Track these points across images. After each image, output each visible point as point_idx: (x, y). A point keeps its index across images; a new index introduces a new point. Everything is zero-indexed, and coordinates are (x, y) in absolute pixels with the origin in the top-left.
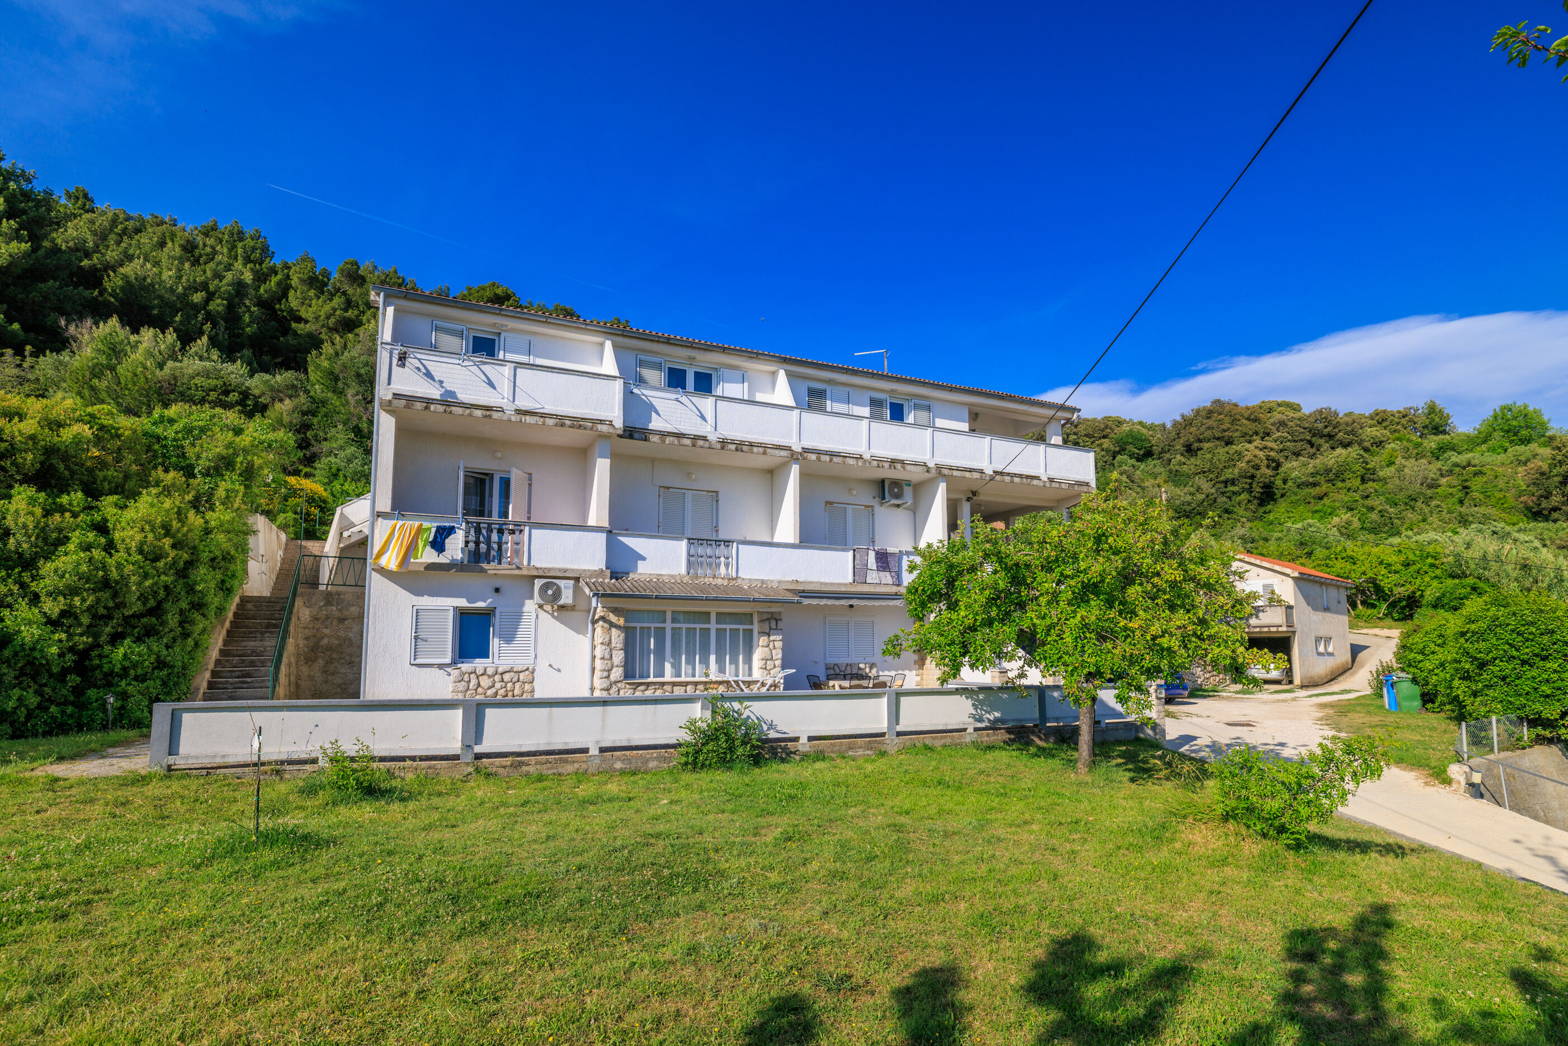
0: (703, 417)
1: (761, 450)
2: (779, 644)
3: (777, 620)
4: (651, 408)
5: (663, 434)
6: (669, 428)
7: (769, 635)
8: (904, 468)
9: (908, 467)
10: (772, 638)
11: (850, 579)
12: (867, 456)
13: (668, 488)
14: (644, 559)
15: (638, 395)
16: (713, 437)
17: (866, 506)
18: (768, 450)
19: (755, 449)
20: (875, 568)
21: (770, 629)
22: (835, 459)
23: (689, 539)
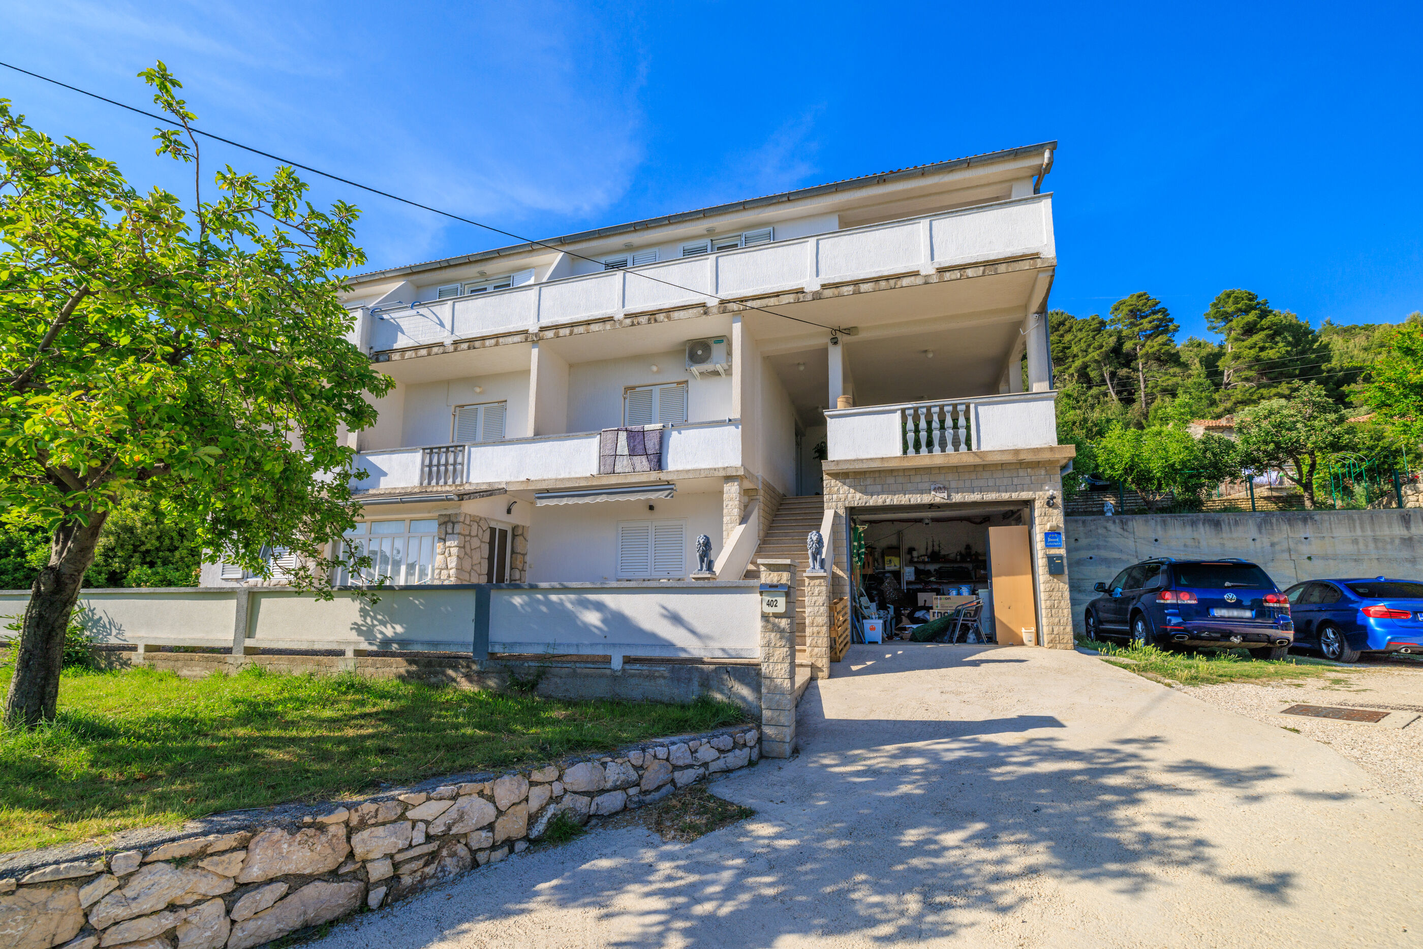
0: (442, 324)
1: (493, 341)
2: (454, 551)
3: (453, 523)
4: (398, 328)
5: (403, 350)
6: (411, 343)
7: (445, 540)
8: (669, 318)
9: (676, 315)
10: (448, 544)
11: (595, 472)
12: (619, 316)
13: (463, 406)
14: (385, 474)
15: (388, 320)
16: (448, 342)
17: (678, 383)
18: (501, 340)
19: (488, 342)
20: (626, 452)
21: (447, 533)
22: (576, 330)
23: (424, 449)
